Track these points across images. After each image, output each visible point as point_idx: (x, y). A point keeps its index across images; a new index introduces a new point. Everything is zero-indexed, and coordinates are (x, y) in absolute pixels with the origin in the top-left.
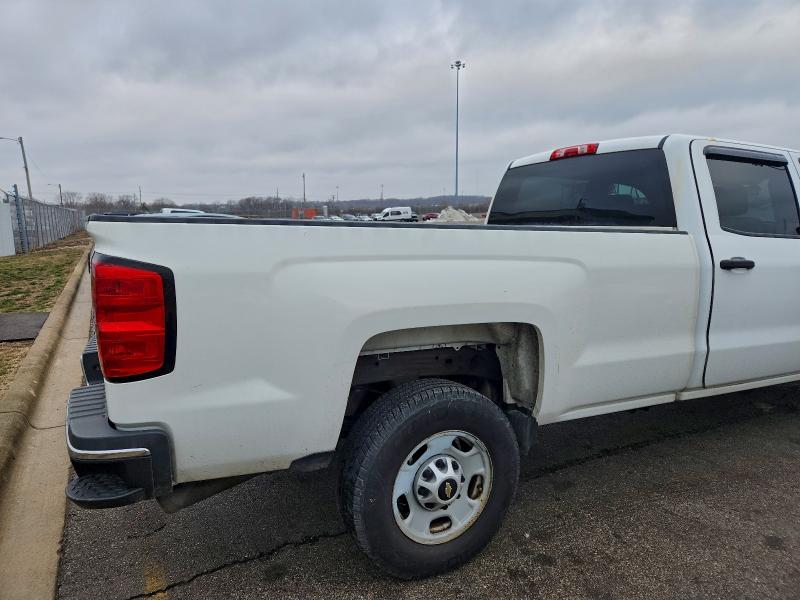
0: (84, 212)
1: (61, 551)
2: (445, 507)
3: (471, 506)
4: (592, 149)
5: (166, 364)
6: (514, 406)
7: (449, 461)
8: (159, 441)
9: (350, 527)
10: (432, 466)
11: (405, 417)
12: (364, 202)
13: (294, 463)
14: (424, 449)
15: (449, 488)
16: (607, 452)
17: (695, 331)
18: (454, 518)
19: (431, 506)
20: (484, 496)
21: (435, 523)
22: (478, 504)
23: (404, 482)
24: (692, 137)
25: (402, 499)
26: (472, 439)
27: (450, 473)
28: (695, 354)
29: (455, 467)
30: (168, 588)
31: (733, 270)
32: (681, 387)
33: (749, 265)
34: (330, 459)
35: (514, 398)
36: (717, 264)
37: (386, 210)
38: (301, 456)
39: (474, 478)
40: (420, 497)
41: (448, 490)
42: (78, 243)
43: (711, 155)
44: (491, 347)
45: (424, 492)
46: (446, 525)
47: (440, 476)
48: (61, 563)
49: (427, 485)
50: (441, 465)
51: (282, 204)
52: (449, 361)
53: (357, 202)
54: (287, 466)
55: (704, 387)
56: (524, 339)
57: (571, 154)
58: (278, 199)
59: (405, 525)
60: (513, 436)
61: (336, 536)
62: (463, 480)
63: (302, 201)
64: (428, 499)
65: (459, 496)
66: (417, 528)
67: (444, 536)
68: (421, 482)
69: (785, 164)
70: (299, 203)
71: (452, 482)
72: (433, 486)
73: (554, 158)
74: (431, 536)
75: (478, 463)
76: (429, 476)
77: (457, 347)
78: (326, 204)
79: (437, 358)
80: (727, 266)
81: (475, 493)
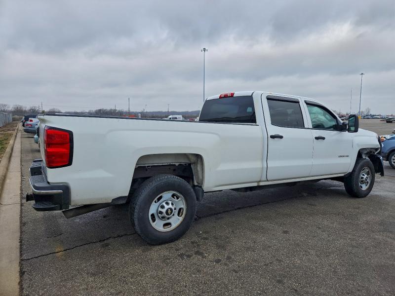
0: (11, 115)
1: (21, 242)
2: (168, 219)
3: (179, 219)
4: (232, 95)
5: (69, 163)
6: (197, 186)
7: (170, 202)
8: (66, 189)
9: (133, 225)
10: (164, 204)
11: (153, 185)
12: (159, 112)
13: (113, 200)
14: (161, 197)
15: (169, 211)
16: (239, 208)
17: (262, 160)
18: (172, 223)
19: (163, 217)
20: (183, 216)
21: (165, 225)
22: (181, 219)
23: (153, 209)
24: (263, 92)
25: (153, 215)
26: (179, 195)
27: (170, 206)
28: (263, 168)
29: (172, 204)
30: (64, 250)
31: (275, 139)
32: (259, 180)
33: (281, 137)
34: (126, 199)
35: (198, 183)
36: (269, 136)
37: (170, 117)
38: (116, 197)
39: (180, 209)
40: (159, 215)
41: (169, 212)
42: (9, 130)
43: (269, 99)
44: (190, 165)
45: (161, 213)
46: (169, 226)
47: (166, 207)
48: (21, 245)
49: (162, 210)
50: (167, 204)
51: (118, 113)
52: (174, 170)
53: (156, 112)
54: (110, 201)
55: (268, 181)
56: (199, 160)
57: (226, 96)
58: (115, 110)
59: (153, 224)
60: (194, 194)
61: (130, 235)
62: (175, 209)
63: (128, 111)
64: (162, 216)
65: (174, 215)
66: (158, 225)
67: (168, 229)
68: (160, 209)
69: (299, 102)
70: (126, 112)
71: (171, 209)
72: (164, 211)
73: (220, 97)
74: (163, 229)
75: (181, 204)
76: (163, 207)
77: (177, 164)
78: (140, 113)
79: (170, 169)
80: (273, 137)
81: (180, 214)
